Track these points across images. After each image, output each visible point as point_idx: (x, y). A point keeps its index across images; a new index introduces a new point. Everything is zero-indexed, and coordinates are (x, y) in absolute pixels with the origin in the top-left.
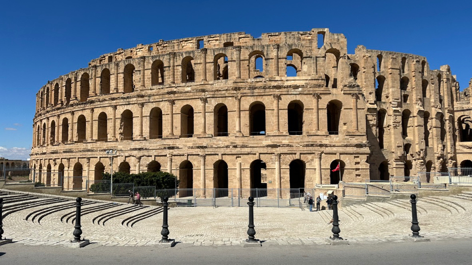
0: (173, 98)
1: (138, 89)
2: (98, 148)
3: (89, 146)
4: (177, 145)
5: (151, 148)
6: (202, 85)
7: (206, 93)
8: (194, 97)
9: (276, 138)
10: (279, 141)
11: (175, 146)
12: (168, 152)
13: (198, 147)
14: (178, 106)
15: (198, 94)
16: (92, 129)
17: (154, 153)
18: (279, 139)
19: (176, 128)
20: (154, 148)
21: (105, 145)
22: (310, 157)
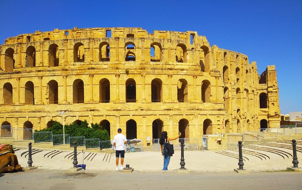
0: (93, 73)
1: (61, 64)
2: (26, 110)
3: (17, 108)
4: (97, 108)
5: (75, 110)
6: (116, 64)
7: (120, 70)
8: (110, 73)
9: (169, 104)
10: (172, 106)
11: (95, 109)
12: (90, 113)
13: (114, 110)
14: (97, 79)
15: (113, 70)
16: (19, 94)
17: (77, 114)
18: (172, 105)
19: (96, 95)
20: (78, 110)
21: (33, 108)
22: (191, 117)
